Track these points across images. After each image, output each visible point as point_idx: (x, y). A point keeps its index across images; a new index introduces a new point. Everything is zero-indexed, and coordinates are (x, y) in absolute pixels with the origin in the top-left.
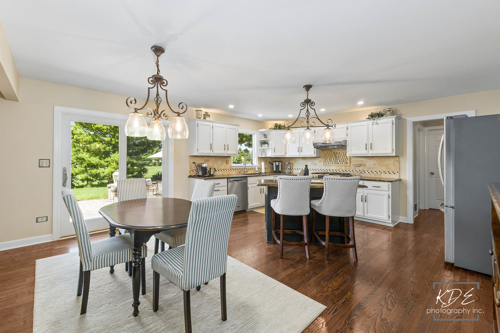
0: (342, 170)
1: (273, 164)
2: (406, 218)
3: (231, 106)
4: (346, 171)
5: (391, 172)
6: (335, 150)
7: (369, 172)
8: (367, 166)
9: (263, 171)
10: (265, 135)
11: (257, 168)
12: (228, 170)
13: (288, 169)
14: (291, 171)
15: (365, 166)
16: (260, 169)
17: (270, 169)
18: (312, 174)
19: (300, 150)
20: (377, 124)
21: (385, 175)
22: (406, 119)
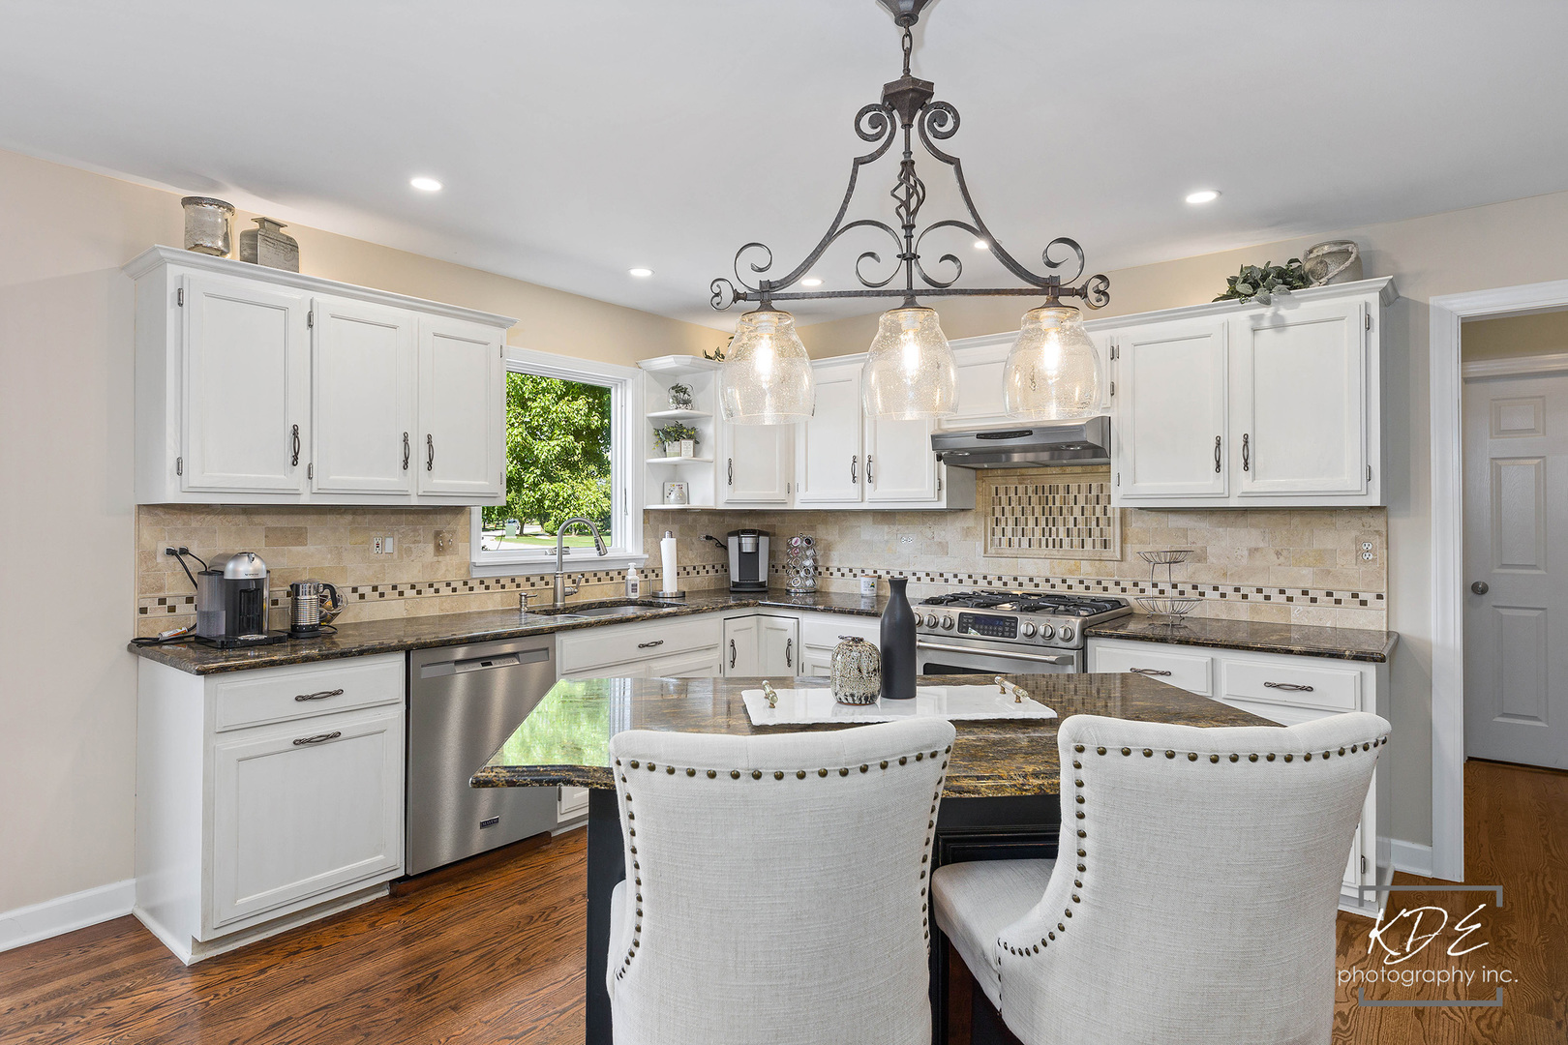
0: (1081, 582)
1: (725, 548)
2: (1425, 848)
3: (426, 185)
4: (1104, 584)
5: (1345, 596)
6: (1041, 471)
7: (1223, 595)
8: (1211, 559)
9: (670, 585)
10: (678, 389)
11: (632, 570)
12: (446, 591)
13: (802, 574)
14: (819, 582)
15: (1201, 557)
16: (652, 576)
17: (712, 573)
18: (931, 607)
19: (863, 470)
20: (1279, 325)
21: (1313, 608)
22: (1427, 306)
